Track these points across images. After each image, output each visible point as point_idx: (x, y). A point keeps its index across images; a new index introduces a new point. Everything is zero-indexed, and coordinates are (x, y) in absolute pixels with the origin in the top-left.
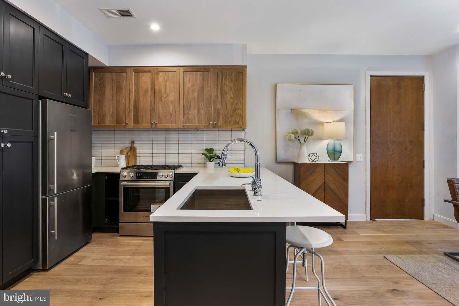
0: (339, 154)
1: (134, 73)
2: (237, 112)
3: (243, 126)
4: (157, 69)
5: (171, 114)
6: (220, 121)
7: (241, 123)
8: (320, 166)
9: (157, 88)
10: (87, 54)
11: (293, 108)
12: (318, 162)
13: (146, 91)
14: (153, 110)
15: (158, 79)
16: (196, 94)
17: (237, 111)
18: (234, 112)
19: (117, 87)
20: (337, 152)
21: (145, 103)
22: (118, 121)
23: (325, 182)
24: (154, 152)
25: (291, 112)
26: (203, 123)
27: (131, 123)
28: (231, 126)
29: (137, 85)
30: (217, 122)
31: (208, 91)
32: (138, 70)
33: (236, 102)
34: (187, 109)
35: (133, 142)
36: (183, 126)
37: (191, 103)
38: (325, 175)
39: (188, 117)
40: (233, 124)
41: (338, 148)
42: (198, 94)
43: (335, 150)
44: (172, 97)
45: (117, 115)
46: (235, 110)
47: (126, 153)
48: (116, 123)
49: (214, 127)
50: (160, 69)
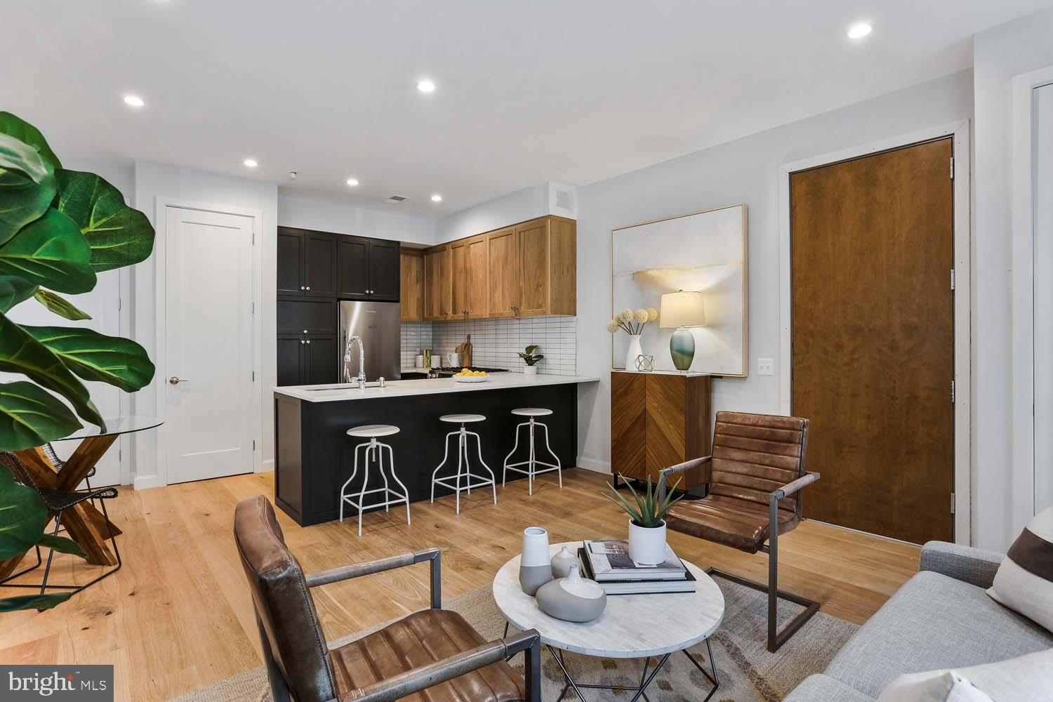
0: (688, 358)
1: (451, 250)
3: (546, 311)
4: (469, 240)
5: (480, 298)
6: (523, 305)
7: (544, 306)
8: (638, 380)
9: (468, 265)
10: (399, 243)
11: (637, 271)
13: (461, 273)
14: (466, 294)
15: (469, 253)
18: (536, 290)
20: (685, 353)
22: (442, 312)
23: (645, 410)
24: (487, 350)
25: (633, 278)
26: (507, 309)
27: (451, 313)
28: (534, 311)
29: (454, 264)
30: (520, 306)
32: (455, 245)
33: (538, 274)
34: (493, 290)
35: (469, 337)
36: (489, 314)
37: (496, 281)
38: (647, 397)
39: (494, 302)
40: (536, 308)
41: (688, 346)
42: (502, 266)
43: (684, 349)
45: (441, 304)
46: (538, 287)
48: (441, 314)
49: (517, 313)
50: (472, 241)
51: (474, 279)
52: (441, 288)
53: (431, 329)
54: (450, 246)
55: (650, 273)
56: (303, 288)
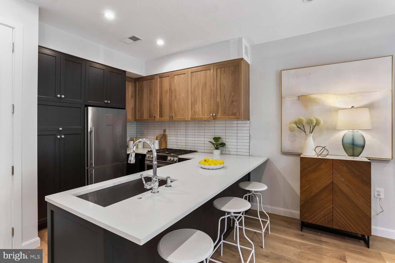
0: (360, 149)
1: (159, 78)
2: (234, 104)
3: (239, 117)
4: (173, 73)
5: (183, 109)
6: (219, 113)
7: (238, 114)
8: (326, 163)
9: (173, 88)
10: (125, 71)
11: (300, 95)
12: (328, 157)
13: (166, 92)
14: (170, 106)
15: (174, 81)
16: (200, 90)
17: (234, 102)
18: (231, 104)
19: (150, 90)
20: (358, 146)
21: (166, 101)
22: (150, 116)
23: (333, 182)
24: (178, 138)
25: (298, 99)
26: (206, 115)
27: (158, 117)
28: (229, 117)
29: (161, 87)
30: (217, 114)
31: (210, 87)
32: (162, 76)
33: (233, 94)
34: (194, 104)
35: (165, 131)
36: (191, 118)
37: (196, 98)
38: (334, 174)
39: (194, 111)
40: (231, 116)
41: (359, 141)
42: (202, 90)
43: (355, 143)
44: (183, 95)
45: (150, 111)
46: (233, 102)
47: (159, 139)
48: (150, 117)
49: (215, 118)
50: (175, 73)
51: (177, 97)
52: (150, 102)
53: (135, 126)
54: (158, 76)
55: (312, 96)
56: (59, 96)
